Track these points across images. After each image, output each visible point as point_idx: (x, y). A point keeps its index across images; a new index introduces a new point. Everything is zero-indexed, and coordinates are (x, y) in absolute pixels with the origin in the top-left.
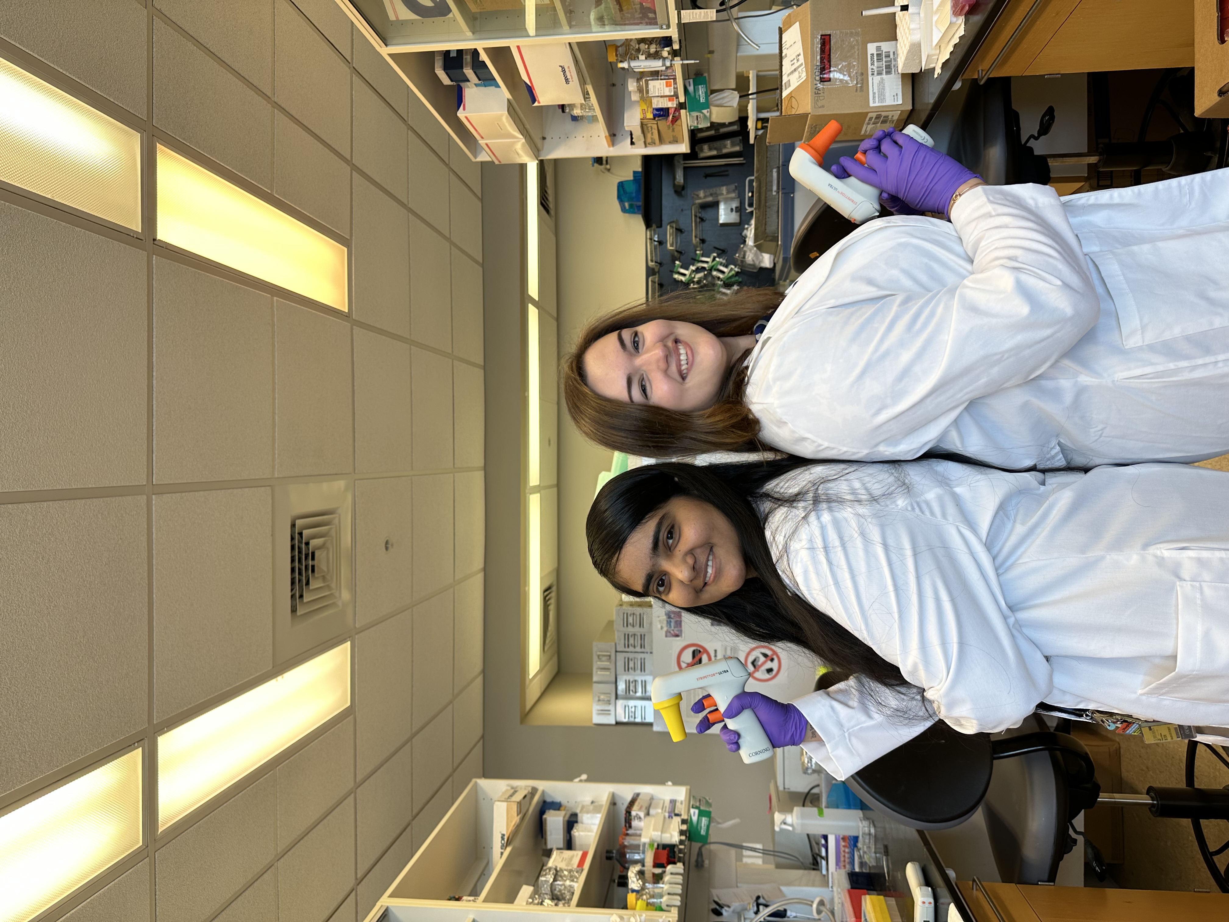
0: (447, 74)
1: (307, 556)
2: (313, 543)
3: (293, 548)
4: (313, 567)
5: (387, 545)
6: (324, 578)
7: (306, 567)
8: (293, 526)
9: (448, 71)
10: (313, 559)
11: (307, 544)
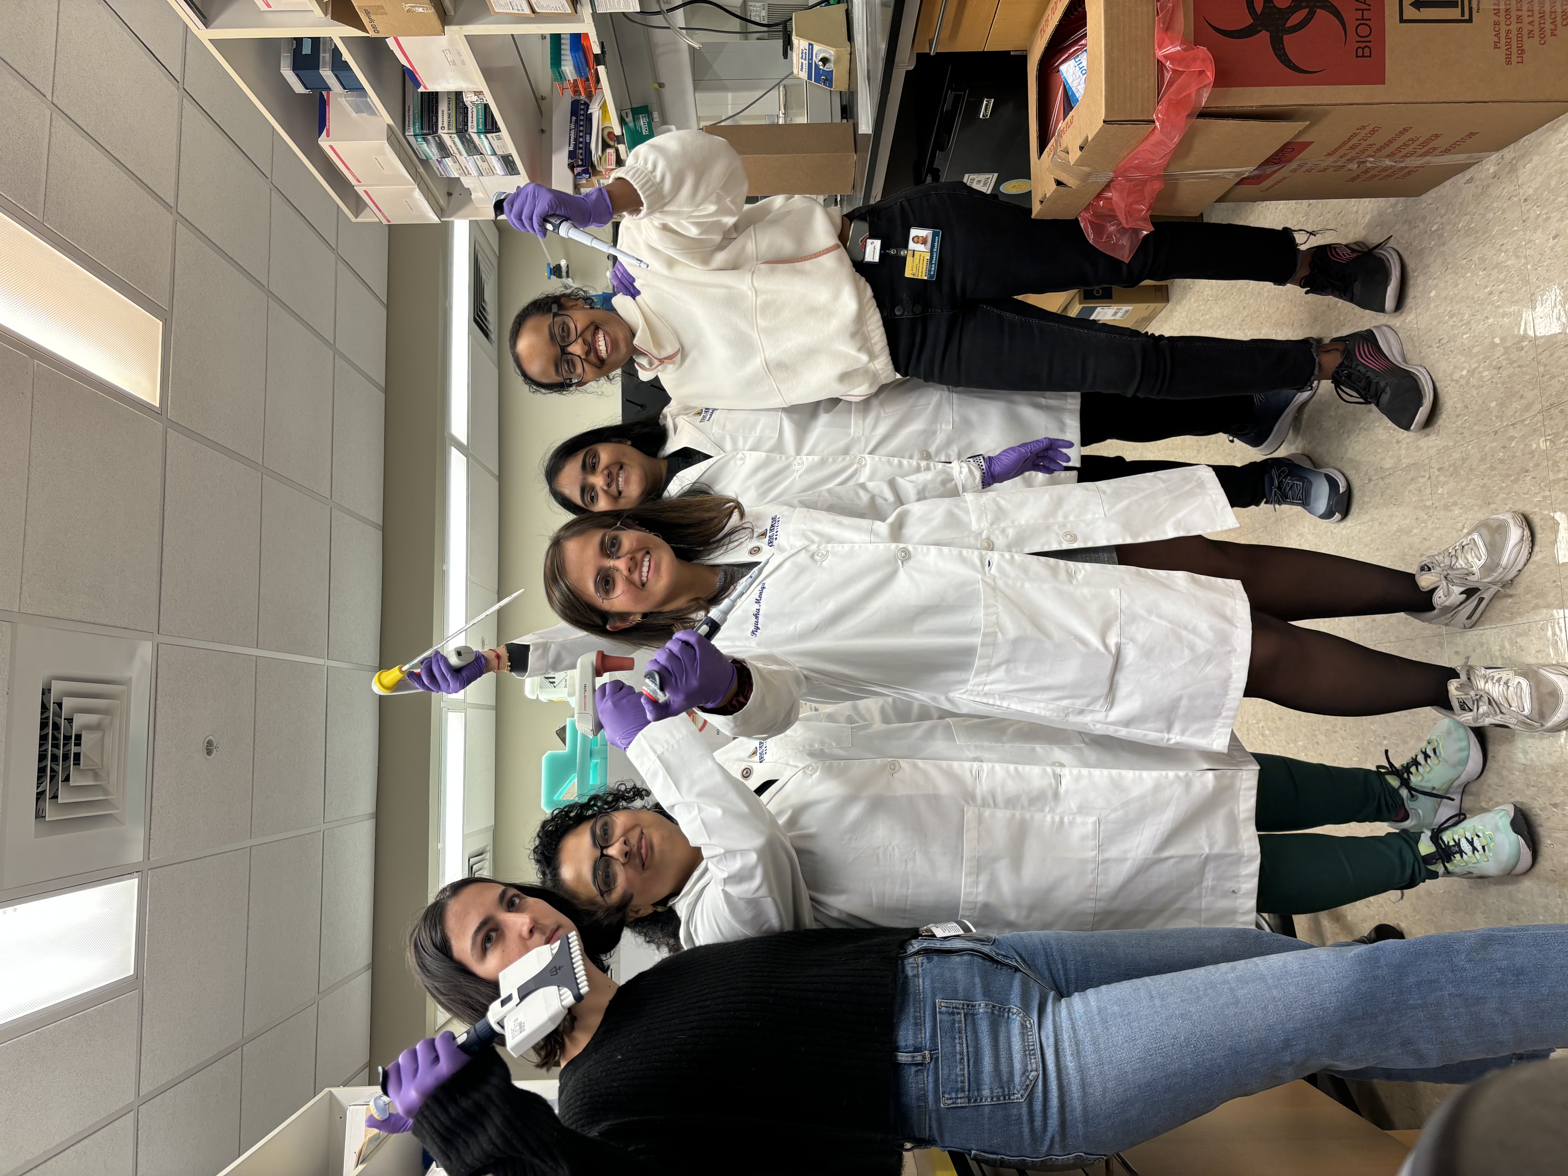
0: (297, 75)
1: (67, 738)
2: (79, 720)
3: (44, 725)
4: (77, 756)
5: (209, 748)
6: (96, 774)
7: (66, 757)
8: (46, 692)
9: (299, 72)
10: (78, 744)
11: (70, 720)
